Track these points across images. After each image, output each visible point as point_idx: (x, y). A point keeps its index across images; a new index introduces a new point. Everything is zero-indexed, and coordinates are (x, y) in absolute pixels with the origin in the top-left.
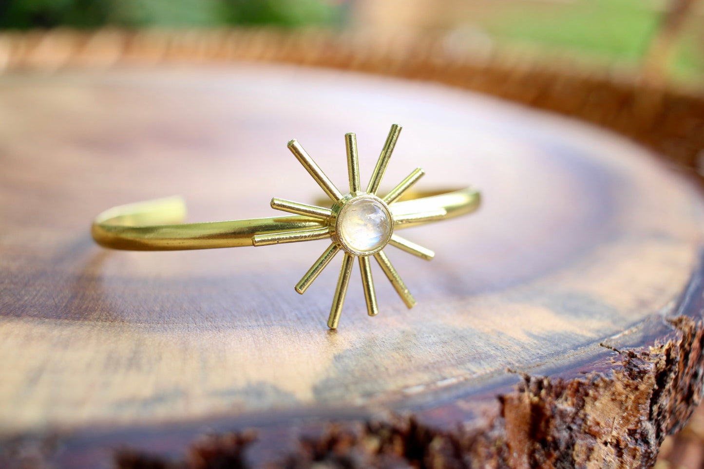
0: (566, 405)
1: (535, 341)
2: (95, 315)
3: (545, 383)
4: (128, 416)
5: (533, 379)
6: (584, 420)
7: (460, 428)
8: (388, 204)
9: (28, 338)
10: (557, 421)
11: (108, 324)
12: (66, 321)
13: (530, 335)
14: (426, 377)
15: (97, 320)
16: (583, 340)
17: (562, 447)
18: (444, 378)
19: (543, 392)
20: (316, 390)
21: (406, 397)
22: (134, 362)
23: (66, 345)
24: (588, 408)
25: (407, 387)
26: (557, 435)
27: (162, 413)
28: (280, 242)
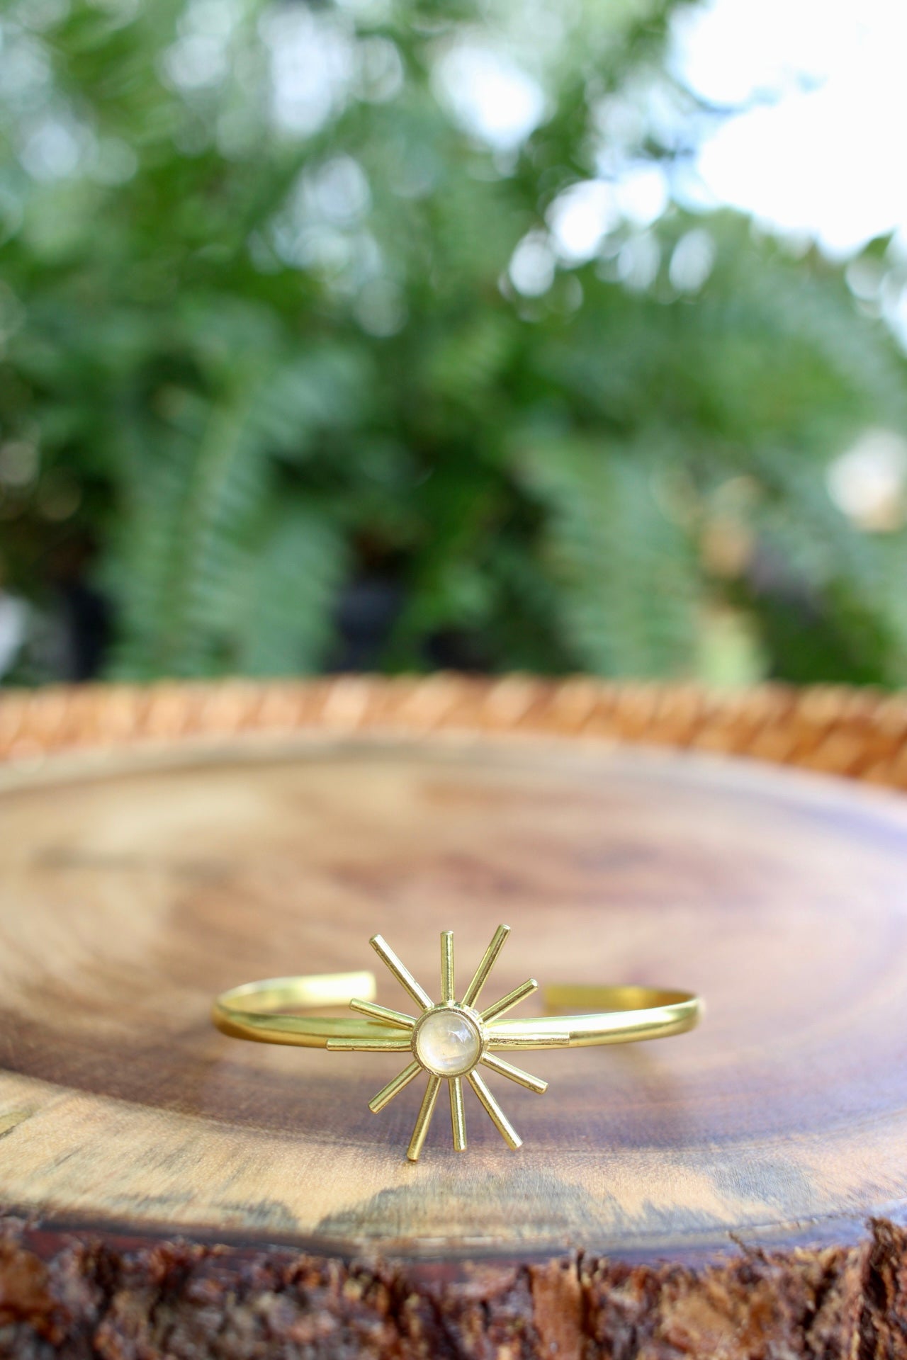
0: (628, 1298)
1: (644, 1216)
2: (173, 1104)
3: (602, 1264)
4: (118, 1210)
5: (588, 1256)
6: (659, 1321)
7: (444, 1289)
8: (485, 1020)
9: (89, 1118)
10: (610, 1314)
11: (178, 1115)
12: (139, 1106)
13: (649, 1207)
14: (457, 1230)
15: (171, 1109)
16: (711, 1223)
17: (618, 1349)
18: (480, 1235)
19: (598, 1275)
20: (326, 1221)
21: (415, 1246)
22: (169, 1161)
23: (118, 1130)
24: (666, 1309)
25: (428, 1236)
26: (609, 1332)
27: (155, 1213)
28: (355, 1049)
